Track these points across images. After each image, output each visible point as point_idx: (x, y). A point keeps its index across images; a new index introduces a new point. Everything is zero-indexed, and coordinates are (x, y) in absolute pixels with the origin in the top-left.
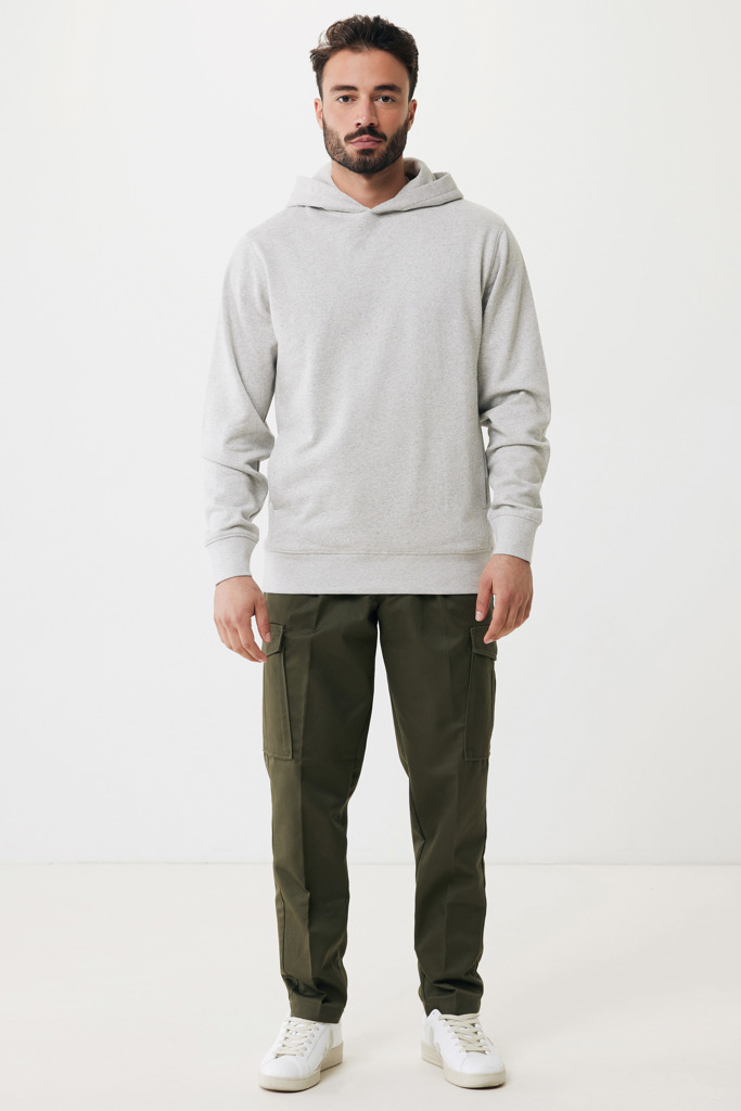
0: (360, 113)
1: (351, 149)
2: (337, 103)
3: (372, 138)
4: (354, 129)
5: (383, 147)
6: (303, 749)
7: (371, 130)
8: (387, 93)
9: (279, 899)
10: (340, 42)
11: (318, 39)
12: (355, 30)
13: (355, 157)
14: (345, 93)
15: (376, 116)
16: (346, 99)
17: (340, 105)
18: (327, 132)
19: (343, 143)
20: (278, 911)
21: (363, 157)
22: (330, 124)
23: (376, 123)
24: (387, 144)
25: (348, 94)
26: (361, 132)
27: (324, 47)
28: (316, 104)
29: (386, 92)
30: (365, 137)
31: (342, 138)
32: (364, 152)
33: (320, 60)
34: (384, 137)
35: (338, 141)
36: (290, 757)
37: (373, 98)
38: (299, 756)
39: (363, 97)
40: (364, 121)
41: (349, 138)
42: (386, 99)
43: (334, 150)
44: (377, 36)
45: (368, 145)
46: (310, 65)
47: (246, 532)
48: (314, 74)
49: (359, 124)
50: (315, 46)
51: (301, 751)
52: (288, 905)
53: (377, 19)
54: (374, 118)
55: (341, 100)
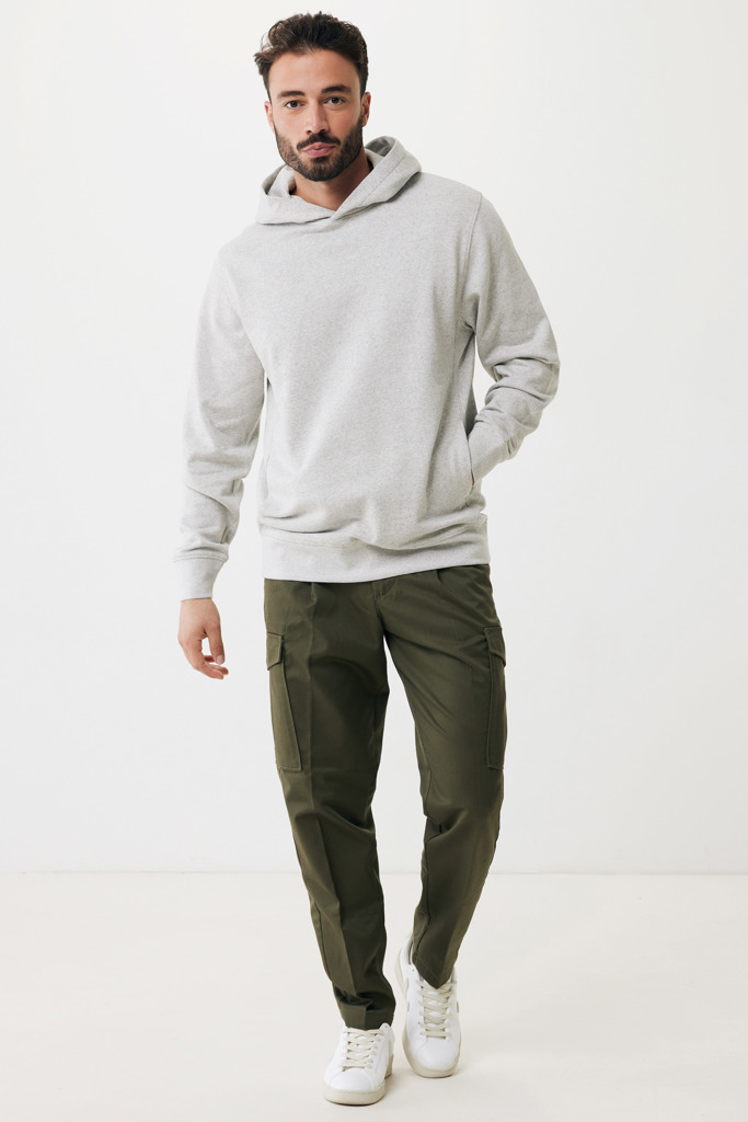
0: (309, 120)
1: (305, 157)
2: (285, 109)
3: (325, 145)
4: (305, 137)
5: (336, 152)
6: (312, 758)
7: (322, 136)
8: (336, 94)
9: (315, 910)
10: (282, 47)
11: (260, 41)
12: (296, 32)
13: (310, 166)
14: (292, 98)
15: (326, 120)
16: (294, 104)
17: (289, 109)
18: (280, 141)
19: (296, 151)
20: (315, 922)
21: (318, 165)
22: (280, 131)
23: (327, 129)
24: (341, 146)
25: (295, 100)
26: (313, 139)
27: (267, 49)
28: (267, 107)
29: (334, 94)
30: (317, 144)
31: (295, 146)
32: (318, 160)
33: (265, 63)
34: (337, 141)
35: (291, 148)
36: (300, 769)
37: (321, 102)
38: (308, 766)
39: (312, 103)
40: (314, 129)
41: (301, 146)
42: (335, 100)
43: (289, 158)
44: (319, 34)
45: (322, 153)
46: (256, 68)
47: (210, 553)
48: (261, 77)
49: (309, 132)
50: (258, 50)
51: (309, 762)
52: (325, 916)
53: (319, 17)
54: (324, 123)
55: (289, 105)
